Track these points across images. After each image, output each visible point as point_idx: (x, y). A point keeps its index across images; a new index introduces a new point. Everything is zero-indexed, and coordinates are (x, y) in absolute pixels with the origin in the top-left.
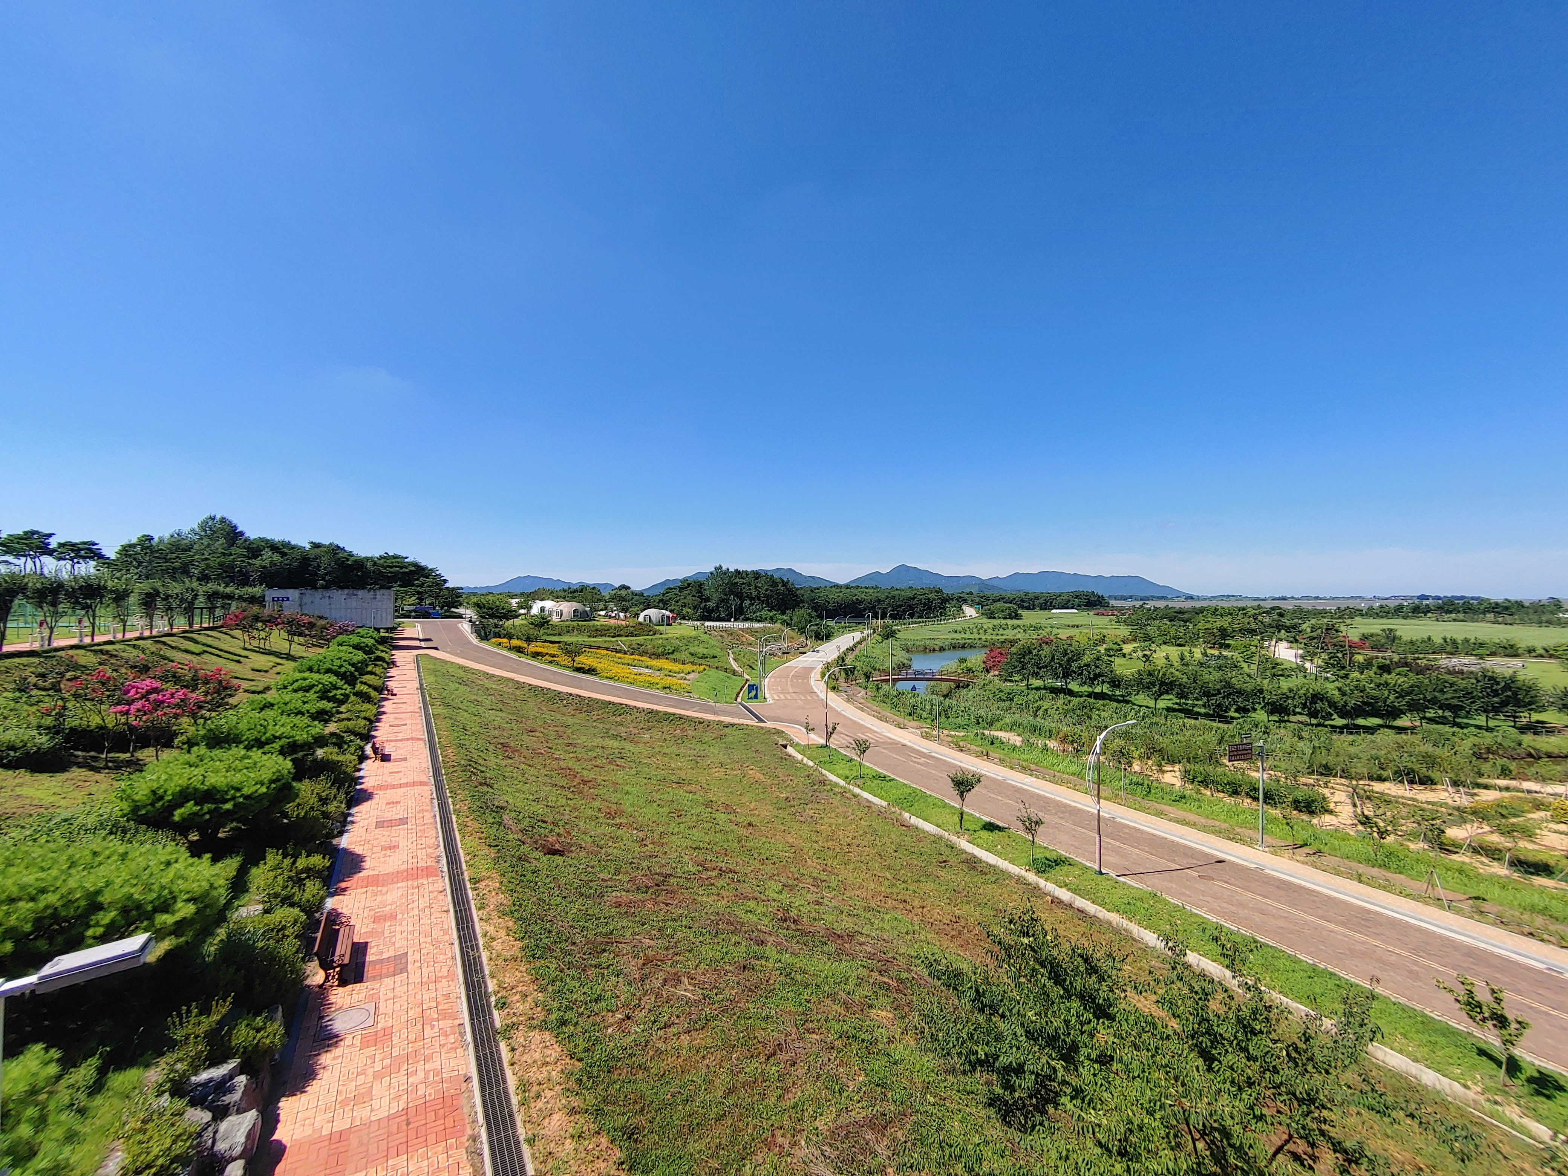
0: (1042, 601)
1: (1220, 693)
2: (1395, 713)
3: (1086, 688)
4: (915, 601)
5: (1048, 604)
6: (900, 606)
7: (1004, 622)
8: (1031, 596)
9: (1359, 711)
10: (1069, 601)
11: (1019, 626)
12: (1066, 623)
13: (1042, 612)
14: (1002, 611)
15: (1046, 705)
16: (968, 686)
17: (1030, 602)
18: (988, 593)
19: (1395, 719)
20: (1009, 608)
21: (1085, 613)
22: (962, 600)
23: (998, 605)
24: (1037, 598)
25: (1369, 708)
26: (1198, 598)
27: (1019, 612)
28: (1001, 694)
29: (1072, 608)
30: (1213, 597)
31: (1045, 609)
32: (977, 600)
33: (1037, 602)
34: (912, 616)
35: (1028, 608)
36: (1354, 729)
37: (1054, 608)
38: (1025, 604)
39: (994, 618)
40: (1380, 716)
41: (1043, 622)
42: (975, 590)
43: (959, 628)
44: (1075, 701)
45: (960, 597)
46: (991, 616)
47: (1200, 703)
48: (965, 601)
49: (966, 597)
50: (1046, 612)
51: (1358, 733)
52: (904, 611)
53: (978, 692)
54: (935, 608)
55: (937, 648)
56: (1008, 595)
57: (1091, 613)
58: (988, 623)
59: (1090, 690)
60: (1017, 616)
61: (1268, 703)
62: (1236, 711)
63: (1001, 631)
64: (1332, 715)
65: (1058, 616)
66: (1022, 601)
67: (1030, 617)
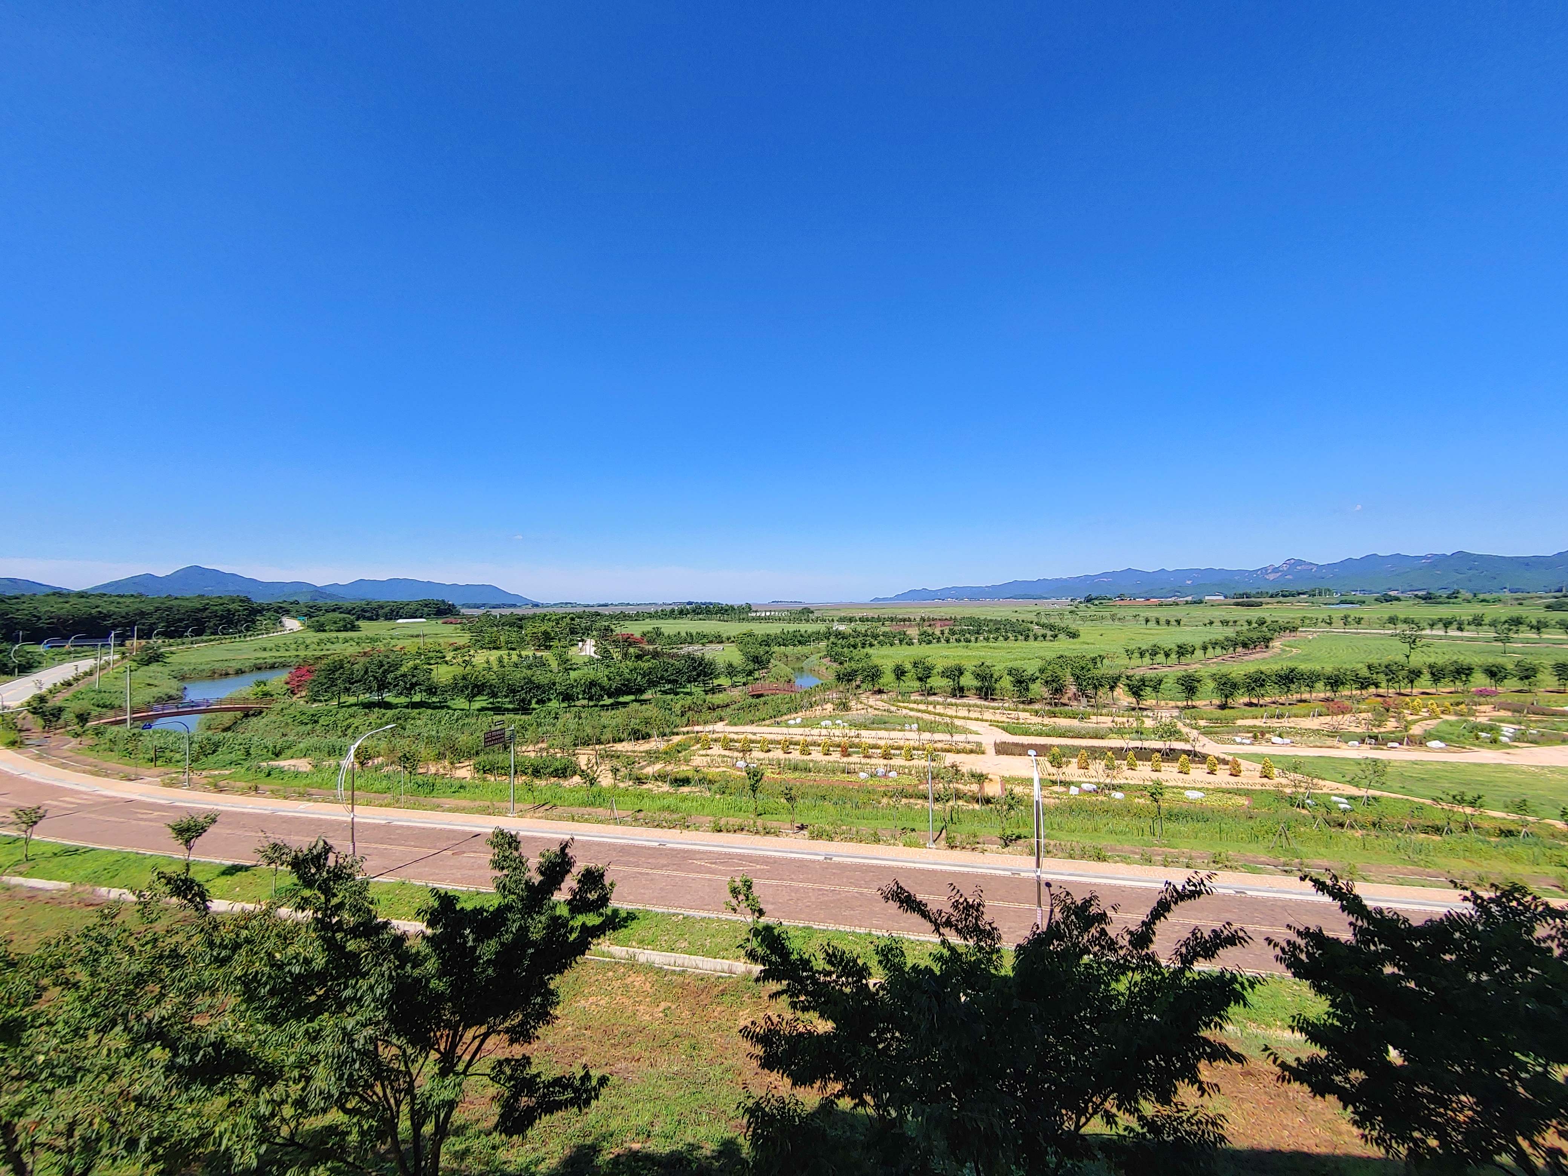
0: (387, 610)
1: (523, 689)
2: (641, 691)
3: (403, 700)
4: (206, 613)
5: (394, 614)
6: (183, 620)
7: (334, 634)
8: (374, 605)
9: (619, 692)
10: (417, 610)
11: (352, 639)
12: (410, 633)
13: (386, 622)
14: (335, 623)
15: (356, 722)
16: (261, 712)
17: (372, 613)
18: (320, 602)
19: (641, 694)
20: (344, 619)
21: (434, 622)
22: (282, 611)
23: (330, 615)
24: (381, 607)
25: (627, 688)
26: (543, 606)
27: (357, 623)
28: (304, 717)
29: (421, 617)
30: (555, 604)
31: (391, 619)
32: (305, 610)
33: (381, 612)
34: (199, 632)
35: (370, 619)
36: (615, 706)
37: (401, 617)
38: (367, 614)
39: (324, 631)
40: (632, 693)
41: (383, 632)
42: (302, 600)
43: (270, 645)
44: (390, 713)
45: (281, 608)
46: (320, 628)
47: (508, 700)
48: (287, 612)
49: (288, 607)
50: (392, 622)
51: (618, 709)
52: (187, 627)
53: (273, 718)
54: (239, 621)
55: (231, 671)
56: (347, 605)
57: (440, 622)
58: (313, 637)
59: (408, 700)
60: (354, 628)
61: (560, 693)
62: (537, 703)
63: (329, 646)
64: (603, 697)
65: (403, 626)
66: (364, 610)
67: (368, 628)
